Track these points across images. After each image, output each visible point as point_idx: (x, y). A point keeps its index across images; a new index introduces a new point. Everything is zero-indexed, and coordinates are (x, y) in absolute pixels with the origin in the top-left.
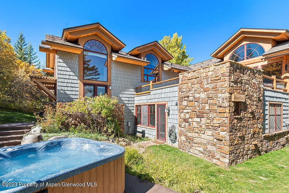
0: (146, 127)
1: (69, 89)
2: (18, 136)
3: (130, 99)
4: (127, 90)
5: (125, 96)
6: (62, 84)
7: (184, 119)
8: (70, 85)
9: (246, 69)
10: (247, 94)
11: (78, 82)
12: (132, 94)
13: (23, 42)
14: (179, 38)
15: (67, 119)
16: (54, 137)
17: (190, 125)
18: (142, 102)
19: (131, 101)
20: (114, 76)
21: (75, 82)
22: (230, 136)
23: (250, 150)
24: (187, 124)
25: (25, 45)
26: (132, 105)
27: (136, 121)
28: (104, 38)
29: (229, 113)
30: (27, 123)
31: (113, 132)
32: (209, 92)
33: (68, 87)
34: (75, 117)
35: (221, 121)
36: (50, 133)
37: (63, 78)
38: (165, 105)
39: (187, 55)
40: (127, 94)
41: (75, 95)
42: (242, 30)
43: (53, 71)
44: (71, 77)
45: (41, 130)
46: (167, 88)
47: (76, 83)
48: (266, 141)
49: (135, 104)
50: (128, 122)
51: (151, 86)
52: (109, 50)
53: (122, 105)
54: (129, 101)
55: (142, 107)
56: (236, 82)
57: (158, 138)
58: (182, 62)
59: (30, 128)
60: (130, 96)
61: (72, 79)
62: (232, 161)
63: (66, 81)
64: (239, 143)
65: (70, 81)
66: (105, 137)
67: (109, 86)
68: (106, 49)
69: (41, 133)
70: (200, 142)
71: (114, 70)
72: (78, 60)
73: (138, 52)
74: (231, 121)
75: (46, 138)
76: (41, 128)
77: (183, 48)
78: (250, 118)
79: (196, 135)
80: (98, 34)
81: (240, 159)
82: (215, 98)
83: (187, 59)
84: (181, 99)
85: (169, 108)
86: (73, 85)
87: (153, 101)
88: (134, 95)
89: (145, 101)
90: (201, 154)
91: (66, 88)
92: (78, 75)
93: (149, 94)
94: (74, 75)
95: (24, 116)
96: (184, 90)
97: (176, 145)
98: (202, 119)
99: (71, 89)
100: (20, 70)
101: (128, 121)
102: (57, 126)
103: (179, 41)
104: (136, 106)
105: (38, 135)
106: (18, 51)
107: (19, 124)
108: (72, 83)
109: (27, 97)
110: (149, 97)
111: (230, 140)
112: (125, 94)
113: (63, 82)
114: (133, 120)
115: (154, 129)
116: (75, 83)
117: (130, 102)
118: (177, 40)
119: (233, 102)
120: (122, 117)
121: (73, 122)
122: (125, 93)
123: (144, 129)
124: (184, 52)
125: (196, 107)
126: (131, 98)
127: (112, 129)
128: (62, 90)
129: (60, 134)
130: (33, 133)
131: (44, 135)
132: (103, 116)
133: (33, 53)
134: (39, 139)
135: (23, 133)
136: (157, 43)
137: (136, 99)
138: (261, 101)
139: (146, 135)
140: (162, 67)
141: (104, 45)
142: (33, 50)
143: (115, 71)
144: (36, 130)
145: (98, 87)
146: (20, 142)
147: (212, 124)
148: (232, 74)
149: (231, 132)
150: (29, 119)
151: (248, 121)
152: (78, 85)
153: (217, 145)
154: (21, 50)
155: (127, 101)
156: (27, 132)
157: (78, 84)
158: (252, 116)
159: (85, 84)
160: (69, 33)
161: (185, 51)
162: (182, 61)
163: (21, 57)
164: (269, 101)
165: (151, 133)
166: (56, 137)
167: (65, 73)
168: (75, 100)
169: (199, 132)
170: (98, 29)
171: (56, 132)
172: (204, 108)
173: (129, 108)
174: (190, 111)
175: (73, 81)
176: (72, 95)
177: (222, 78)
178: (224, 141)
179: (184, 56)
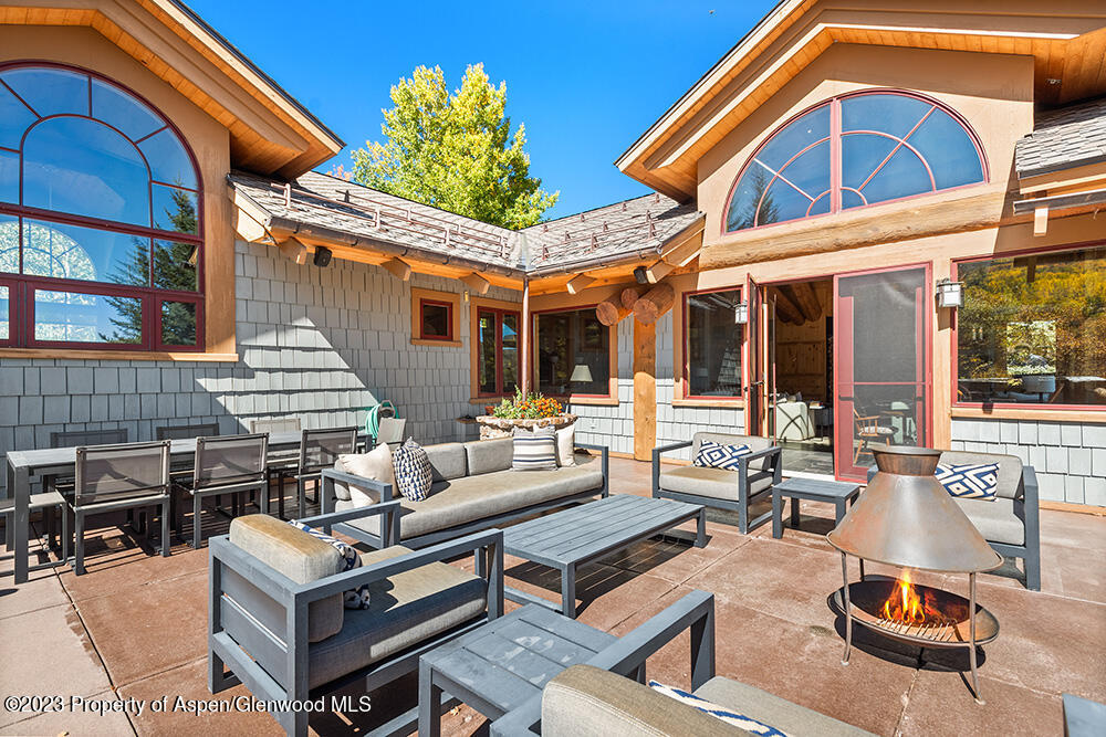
14: (491, 91)
39: (535, 180)
58: (509, 211)
77: (512, 143)
83: (533, 198)
103: (496, 104)
118: (484, 103)
124: (516, 163)
161: (527, 161)
162: (510, 202)
179: (521, 182)
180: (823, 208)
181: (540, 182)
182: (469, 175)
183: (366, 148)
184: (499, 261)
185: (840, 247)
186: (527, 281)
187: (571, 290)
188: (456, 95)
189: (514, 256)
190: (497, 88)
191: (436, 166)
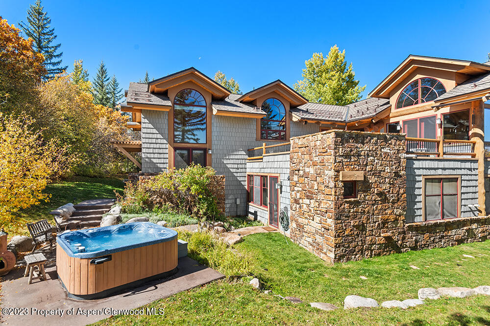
0: (258, 207)
1: (156, 156)
2: (97, 216)
3: (240, 166)
4: (235, 153)
5: (232, 161)
6: (147, 150)
7: (295, 200)
8: (157, 151)
9: (368, 136)
10: (370, 170)
11: (168, 146)
12: (243, 159)
13: (104, 76)
14: (340, 53)
15: (150, 196)
16: (134, 219)
17: (300, 207)
18: (254, 170)
19: (241, 168)
20: (216, 134)
21: (164, 146)
22: (336, 224)
23: (375, 244)
24: (298, 206)
25: (107, 80)
26: (243, 174)
27: (249, 198)
28: (202, 85)
29: (335, 196)
30: (107, 200)
31: (205, 214)
32: (317, 167)
33: (154, 153)
34: (160, 194)
35: (328, 205)
36: (130, 213)
37: (148, 143)
38: (277, 178)
39: (357, 81)
40: (236, 159)
41: (164, 163)
42: (411, 58)
43: (140, 127)
44: (159, 141)
45: (121, 210)
46: (279, 155)
47: (165, 148)
48: (414, 233)
49: (247, 173)
50: (236, 199)
51: (264, 150)
52: (209, 100)
53: (221, 177)
54: (238, 169)
55: (255, 177)
56: (347, 156)
57: (271, 223)
59: (109, 207)
60: (239, 162)
61: (159, 143)
62: (340, 257)
63: (152, 146)
64: (354, 234)
65: (158, 146)
66: (195, 220)
67: (209, 149)
68: (205, 100)
69: (120, 213)
70: (309, 230)
71: (216, 128)
72: (167, 118)
73: (251, 99)
74: (338, 206)
75: (125, 219)
76: (121, 207)
77: (347, 70)
78: (377, 200)
79: (306, 221)
80: (194, 81)
81: (356, 255)
82: (323, 175)
83: (356, 89)
84: (293, 172)
85: (281, 182)
86: (161, 151)
87: (266, 170)
88: (245, 159)
89: (258, 170)
90: (311, 247)
91: (152, 156)
92: (167, 137)
93: (261, 160)
94: (162, 137)
95: (105, 189)
96: (295, 161)
97: (288, 233)
98: (312, 201)
99: (159, 156)
100: (101, 118)
101: (236, 197)
102: (138, 205)
103: (340, 58)
104: (248, 175)
105: (118, 215)
106: (98, 90)
107: (99, 202)
108: (160, 149)
109: (110, 157)
110: (261, 165)
111: (336, 230)
112: (232, 159)
113: (148, 148)
114: (245, 196)
115: (266, 209)
116: (163, 148)
117: (239, 171)
118: (337, 57)
119: (342, 181)
120: (222, 193)
121: (158, 200)
122: (231, 157)
123: (257, 209)
124: (350, 76)
125: (306, 184)
126: (241, 164)
127: (204, 210)
128: (148, 158)
129: (141, 215)
130: (112, 213)
131: (123, 216)
132: (193, 193)
133: (118, 90)
134: (119, 220)
135: (102, 213)
136: (280, 82)
137: (249, 165)
138: (402, 177)
139: (259, 218)
140: (291, 116)
141: (201, 94)
142: (117, 86)
143: (218, 128)
144: (116, 210)
145: (194, 151)
146: (100, 223)
147: (320, 208)
148: (340, 146)
149: (337, 219)
150: (110, 193)
151: (373, 205)
152: (167, 151)
153: (325, 235)
154: (103, 88)
155: (234, 168)
156: (106, 211)
157: (167, 149)
158: (379, 199)
159: (175, 149)
160: (156, 86)
161: (354, 74)
163: (103, 98)
164: (423, 175)
165: (264, 215)
166: (136, 218)
167: (151, 136)
168: (163, 169)
169: (309, 218)
170: (193, 74)
171: (137, 213)
172: (312, 187)
173: (238, 178)
174: (300, 189)
175: (161, 146)
176: (160, 163)
177: (328, 151)
178: (330, 230)
179: (351, 83)
180: (417, 103)
181: (359, 82)
182: (331, 86)
183: (298, 83)
184: (340, 120)
185: (419, 112)
186: (346, 123)
187: (357, 125)
188: (326, 58)
189: (344, 117)
190: (342, 52)
191: (320, 85)
